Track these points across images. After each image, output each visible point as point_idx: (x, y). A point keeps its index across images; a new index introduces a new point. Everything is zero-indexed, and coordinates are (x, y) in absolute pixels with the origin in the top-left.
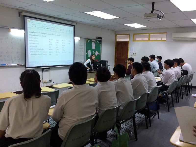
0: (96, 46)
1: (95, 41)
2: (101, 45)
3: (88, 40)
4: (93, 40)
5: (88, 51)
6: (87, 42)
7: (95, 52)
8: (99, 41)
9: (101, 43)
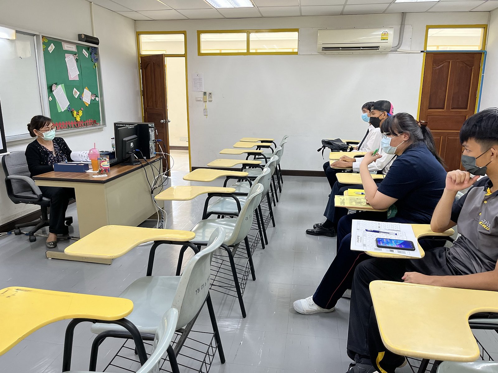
0: (80, 68)
1: (73, 48)
2: (96, 64)
3: (47, 45)
4: (66, 47)
5: (53, 88)
6: (46, 51)
7: (82, 93)
8: (88, 48)
9: (97, 60)
